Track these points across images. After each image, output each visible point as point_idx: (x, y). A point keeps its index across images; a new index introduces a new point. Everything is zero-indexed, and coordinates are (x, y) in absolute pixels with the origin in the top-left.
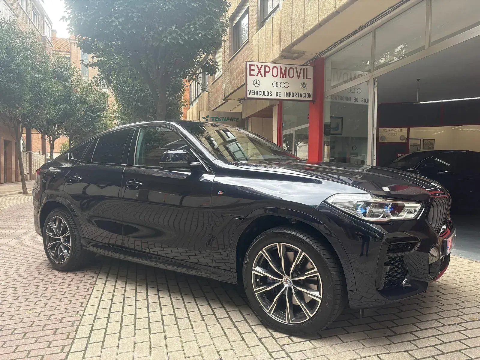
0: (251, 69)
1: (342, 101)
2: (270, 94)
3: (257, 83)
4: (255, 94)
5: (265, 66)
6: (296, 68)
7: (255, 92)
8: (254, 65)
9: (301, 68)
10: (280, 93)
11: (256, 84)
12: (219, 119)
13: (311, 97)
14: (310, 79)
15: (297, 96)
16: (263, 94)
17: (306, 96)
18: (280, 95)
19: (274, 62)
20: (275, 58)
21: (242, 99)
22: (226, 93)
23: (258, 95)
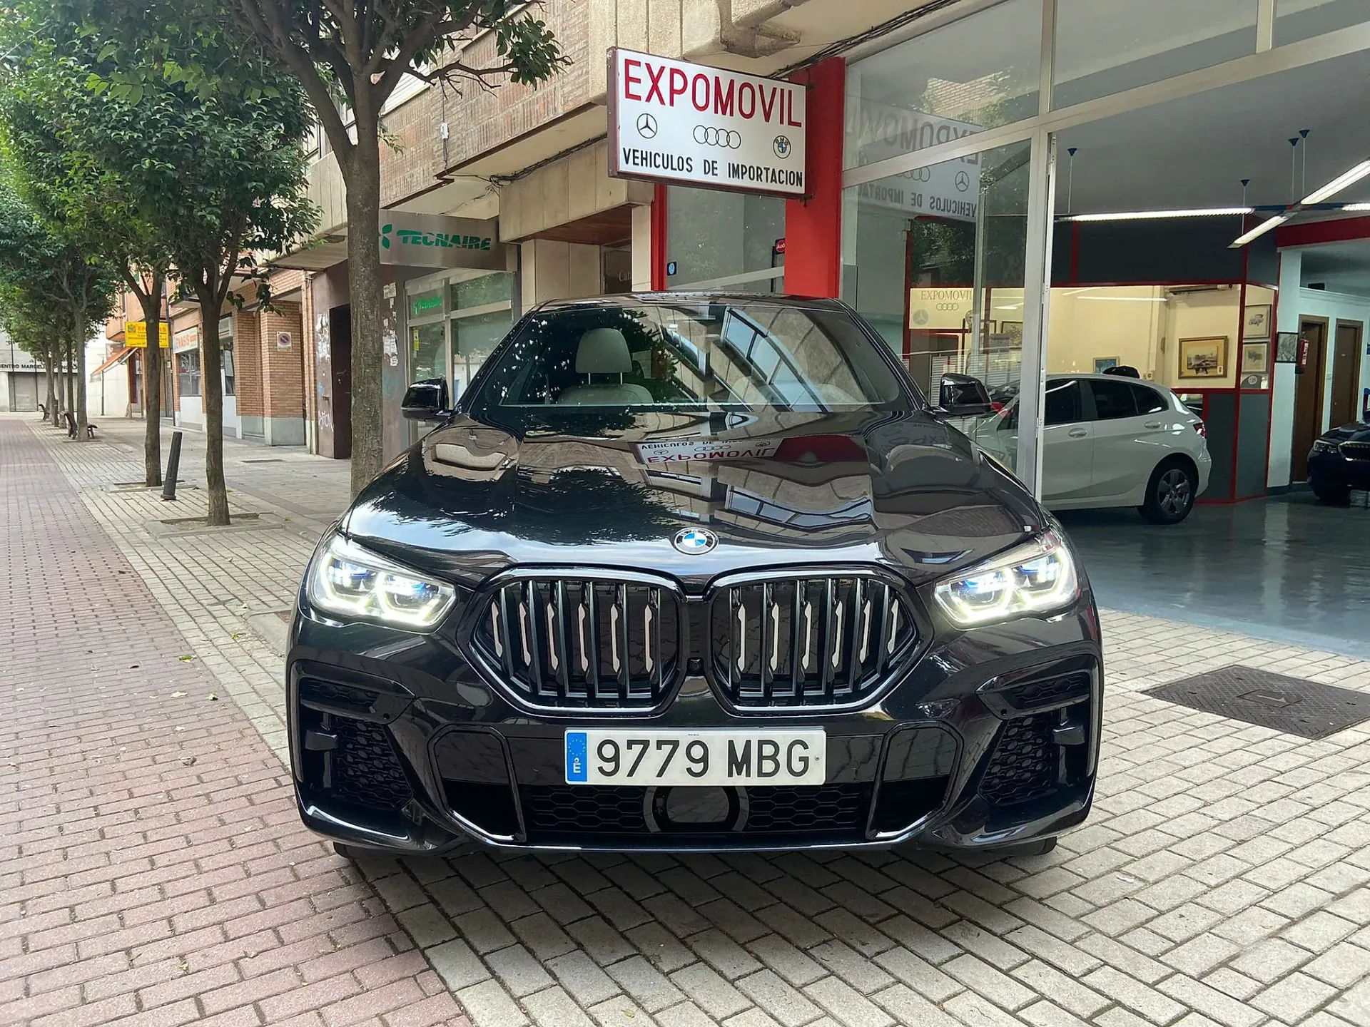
0: (631, 75)
2: (686, 166)
3: (647, 126)
4: (644, 161)
5: (673, 71)
6: (761, 87)
7: (644, 156)
8: (638, 64)
9: (775, 89)
10: (715, 165)
11: (647, 129)
12: (425, 238)
13: (801, 186)
14: (799, 125)
15: (763, 177)
16: (665, 166)
17: (789, 181)
18: (715, 172)
19: (685, 59)
20: (696, 46)
21: (504, 178)
22: (451, 154)
23: (651, 166)
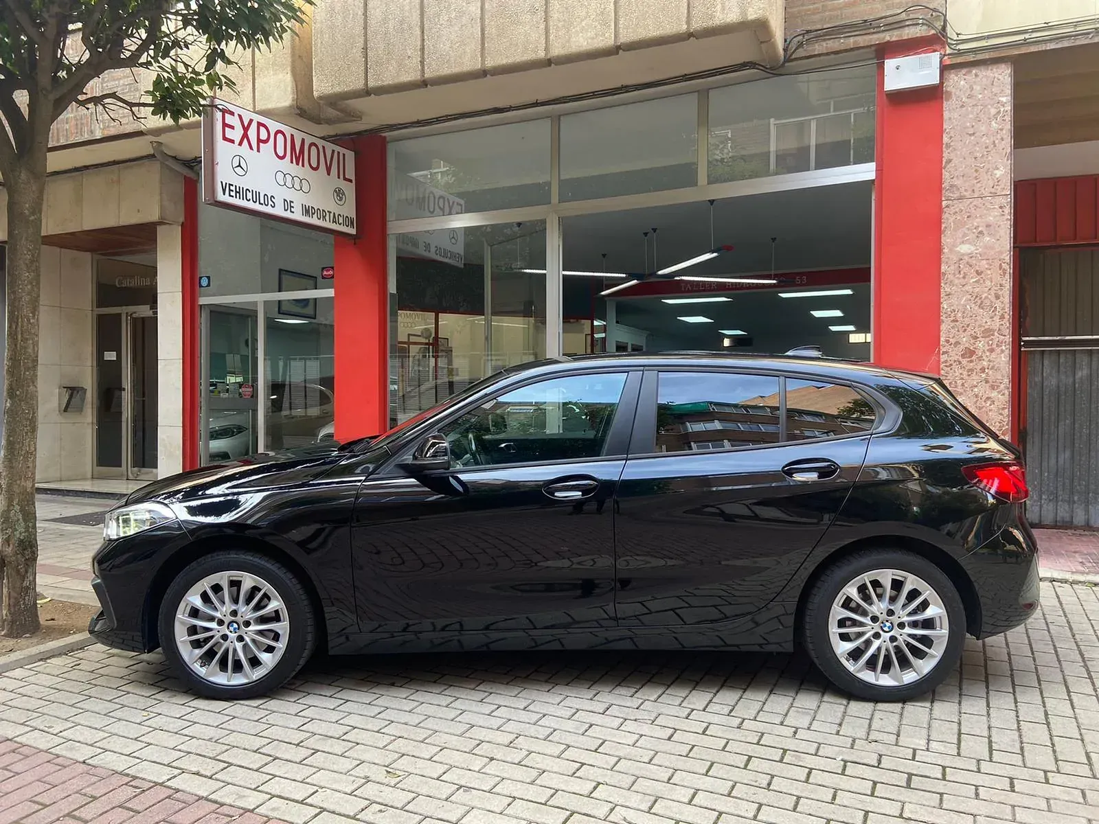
0: (227, 122)
2: (270, 203)
3: (239, 166)
4: (238, 194)
5: (260, 124)
6: (324, 147)
7: (238, 190)
8: (232, 113)
9: (333, 151)
10: (292, 204)
11: (239, 168)
13: (353, 228)
14: (351, 181)
15: (327, 218)
16: (255, 200)
17: (345, 224)
18: (292, 210)
20: (272, 106)
23: (243, 199)
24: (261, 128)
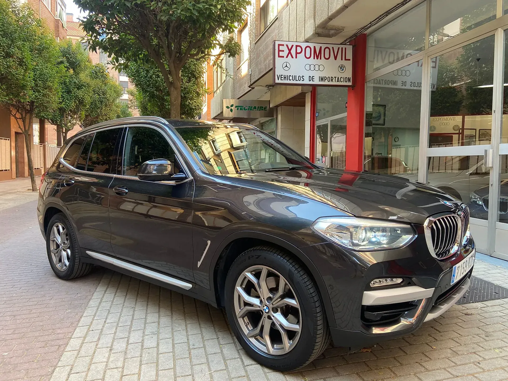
0: (280, 49)
1: (387, 86)
2: (301, 79)
3: (286, 66)
4: (285, 79)
5: (297, 46)
6: (333, 48)
7: (285, 77)
8: (283, 45)
9: (339, 48)
10: (313, 78)
12: (245, 108)
13: (350, 82)
14: (349, 60)
15: (334, 80)
16: (293, 79)
17: (344, 81)
18: (313, 80)
19: (307, 41)
20: (308, 36)
21: (270, 86)
22: (252, 79)
23: (288, 80)
24: (298, 48)
